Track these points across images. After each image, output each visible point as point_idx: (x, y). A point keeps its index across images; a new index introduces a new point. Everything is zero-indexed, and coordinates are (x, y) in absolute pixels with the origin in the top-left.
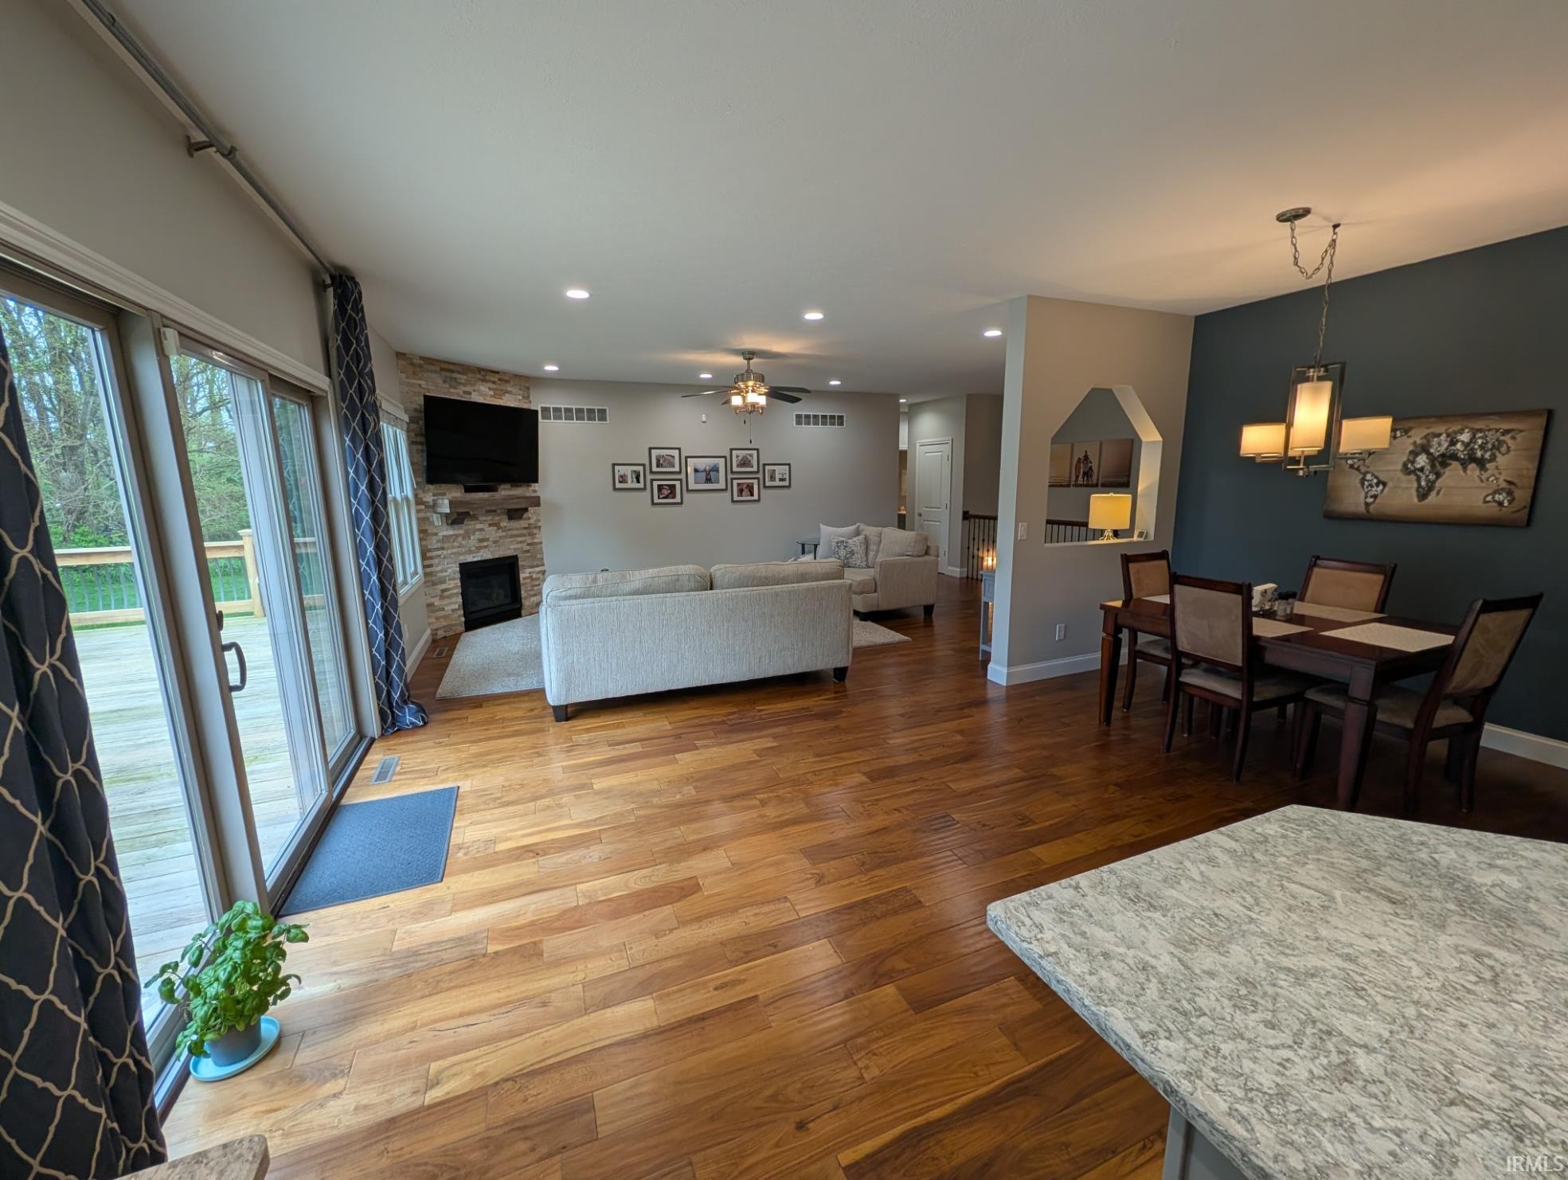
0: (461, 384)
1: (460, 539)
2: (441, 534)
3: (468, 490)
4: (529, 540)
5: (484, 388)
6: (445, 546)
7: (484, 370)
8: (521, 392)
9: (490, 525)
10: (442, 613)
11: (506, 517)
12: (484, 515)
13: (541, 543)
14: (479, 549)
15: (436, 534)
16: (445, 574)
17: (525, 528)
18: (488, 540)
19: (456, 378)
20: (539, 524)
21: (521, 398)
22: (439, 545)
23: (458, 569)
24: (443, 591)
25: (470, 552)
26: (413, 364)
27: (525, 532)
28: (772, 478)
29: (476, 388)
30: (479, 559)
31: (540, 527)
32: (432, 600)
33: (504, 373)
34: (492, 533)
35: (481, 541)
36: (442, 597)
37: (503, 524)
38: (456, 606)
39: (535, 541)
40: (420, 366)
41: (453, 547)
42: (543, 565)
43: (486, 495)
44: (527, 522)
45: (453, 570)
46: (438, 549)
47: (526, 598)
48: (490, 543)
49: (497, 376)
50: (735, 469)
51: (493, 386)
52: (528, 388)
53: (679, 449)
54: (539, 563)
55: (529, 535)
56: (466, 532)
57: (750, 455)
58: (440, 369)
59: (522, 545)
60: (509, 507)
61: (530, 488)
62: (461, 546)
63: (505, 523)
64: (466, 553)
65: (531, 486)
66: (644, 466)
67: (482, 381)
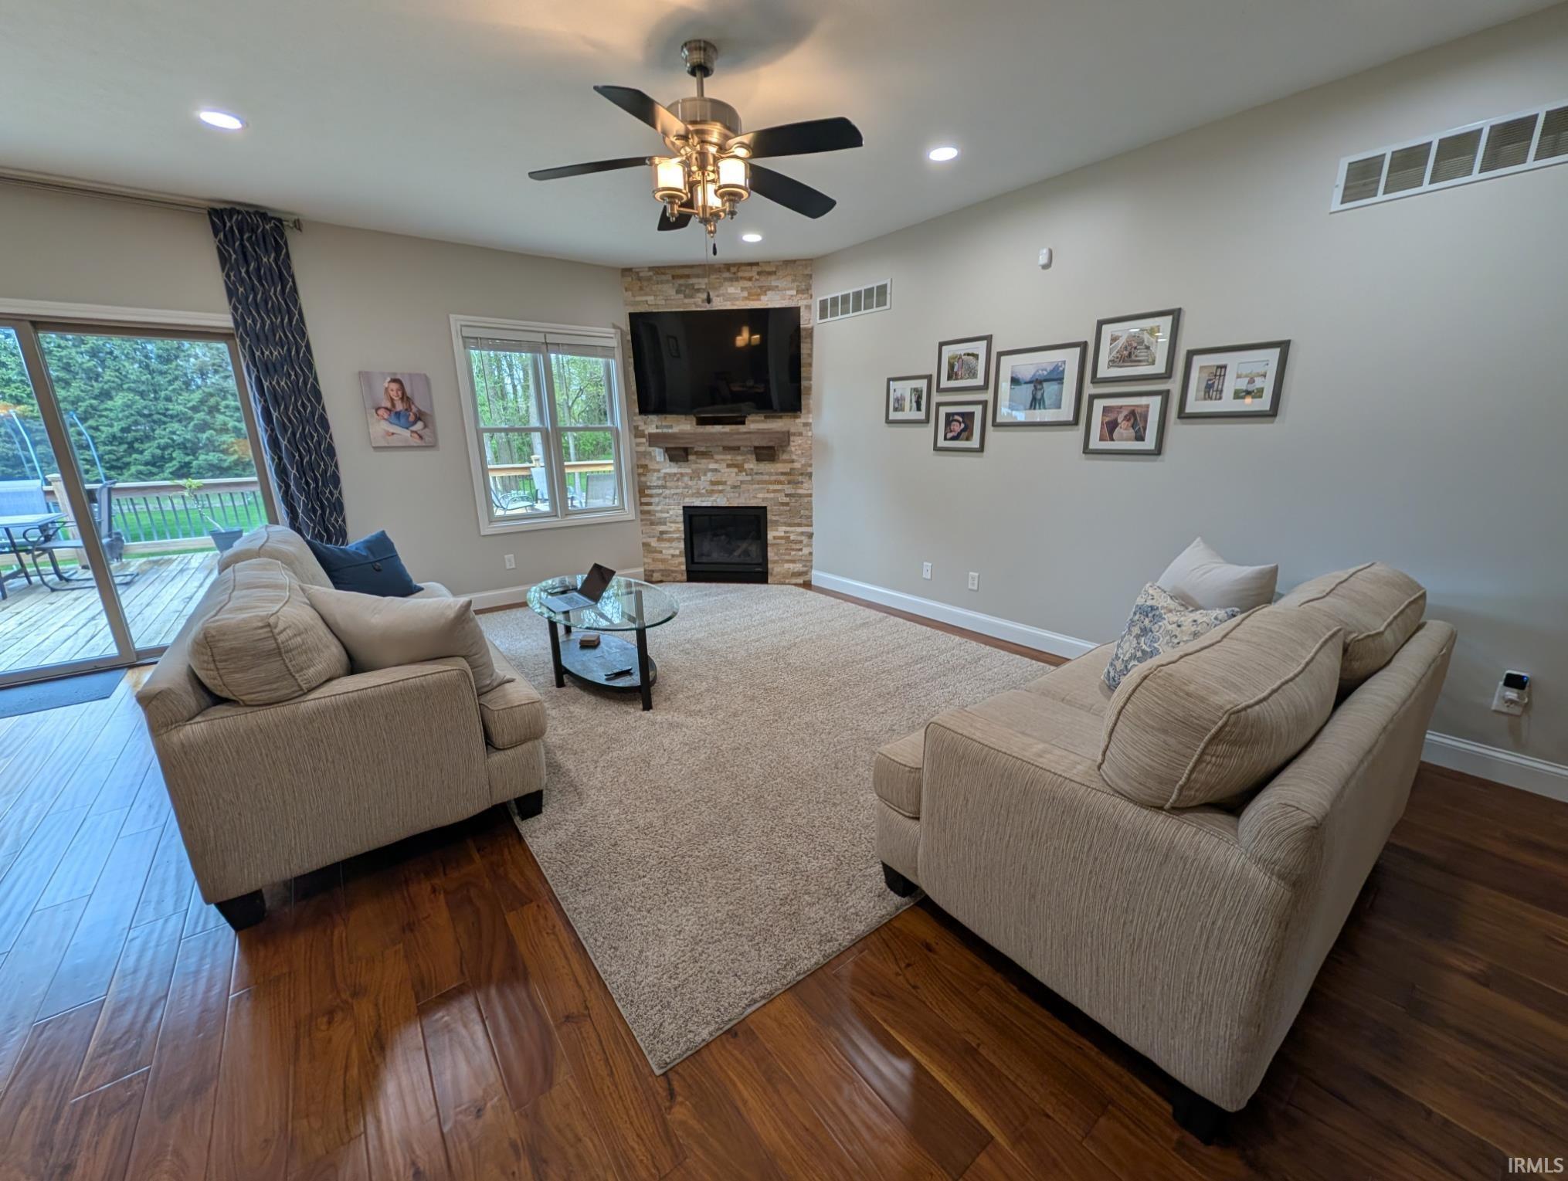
0: (699, 290)
1: (686, 479)
2: (664, 471)
3: (702, 422)
4: (789, 489)
5: (733, 289)
6: (668, 484)
7: (734, 265)
8: (794, 285)
9: (729, 466)
10: (659, 556)
11: (751, 456)
12: (718, 453)
13: (810, 495)
14: (711, 493)
15: (659, 471)
16: (665, 515)
17: (783, 474)
18: (725, 483)
19: (693, 285)
20: (809, 470)
21: (794, 292)
22: (660, 483)
23: (681, 512)
24: (662, 533)
25: (698, 494)
26: (640, 279)
27: (782, 478)
28: (1211, 389)
29: (722, 290)
30: (709, 504)
31: (810, 475)
32: (649, 540)
33: (767, 263)
34: (731, 476)
35: (713, 483)
36: (660, 539)
37: (746, 466)
38: (677, 552)
39: (800, 491)
40: (649, 279)
41: (677, 487)
42: (811, 526)
43: (727, 428)
44: (790, 466)
45: (677, 512)
46: (658, 487)
47: (775, 562)
48: (728, 488)
49: (755, 269)
50: (1104, 371)
51: (748, 284)
52: (810, 276)
53: (989, 339)
54: (804, 521)
55: (789, 483)
56: (694, 471)
57: (1152, 331)
58: (673, 277)
59: (777, 495)
60: (757, 444)
61: (798, 421)
62: (687, 487)
63: (751, 465)
64: (693, 495)
65: (799, 417)
66: (929, 378)
67: (731, 280)
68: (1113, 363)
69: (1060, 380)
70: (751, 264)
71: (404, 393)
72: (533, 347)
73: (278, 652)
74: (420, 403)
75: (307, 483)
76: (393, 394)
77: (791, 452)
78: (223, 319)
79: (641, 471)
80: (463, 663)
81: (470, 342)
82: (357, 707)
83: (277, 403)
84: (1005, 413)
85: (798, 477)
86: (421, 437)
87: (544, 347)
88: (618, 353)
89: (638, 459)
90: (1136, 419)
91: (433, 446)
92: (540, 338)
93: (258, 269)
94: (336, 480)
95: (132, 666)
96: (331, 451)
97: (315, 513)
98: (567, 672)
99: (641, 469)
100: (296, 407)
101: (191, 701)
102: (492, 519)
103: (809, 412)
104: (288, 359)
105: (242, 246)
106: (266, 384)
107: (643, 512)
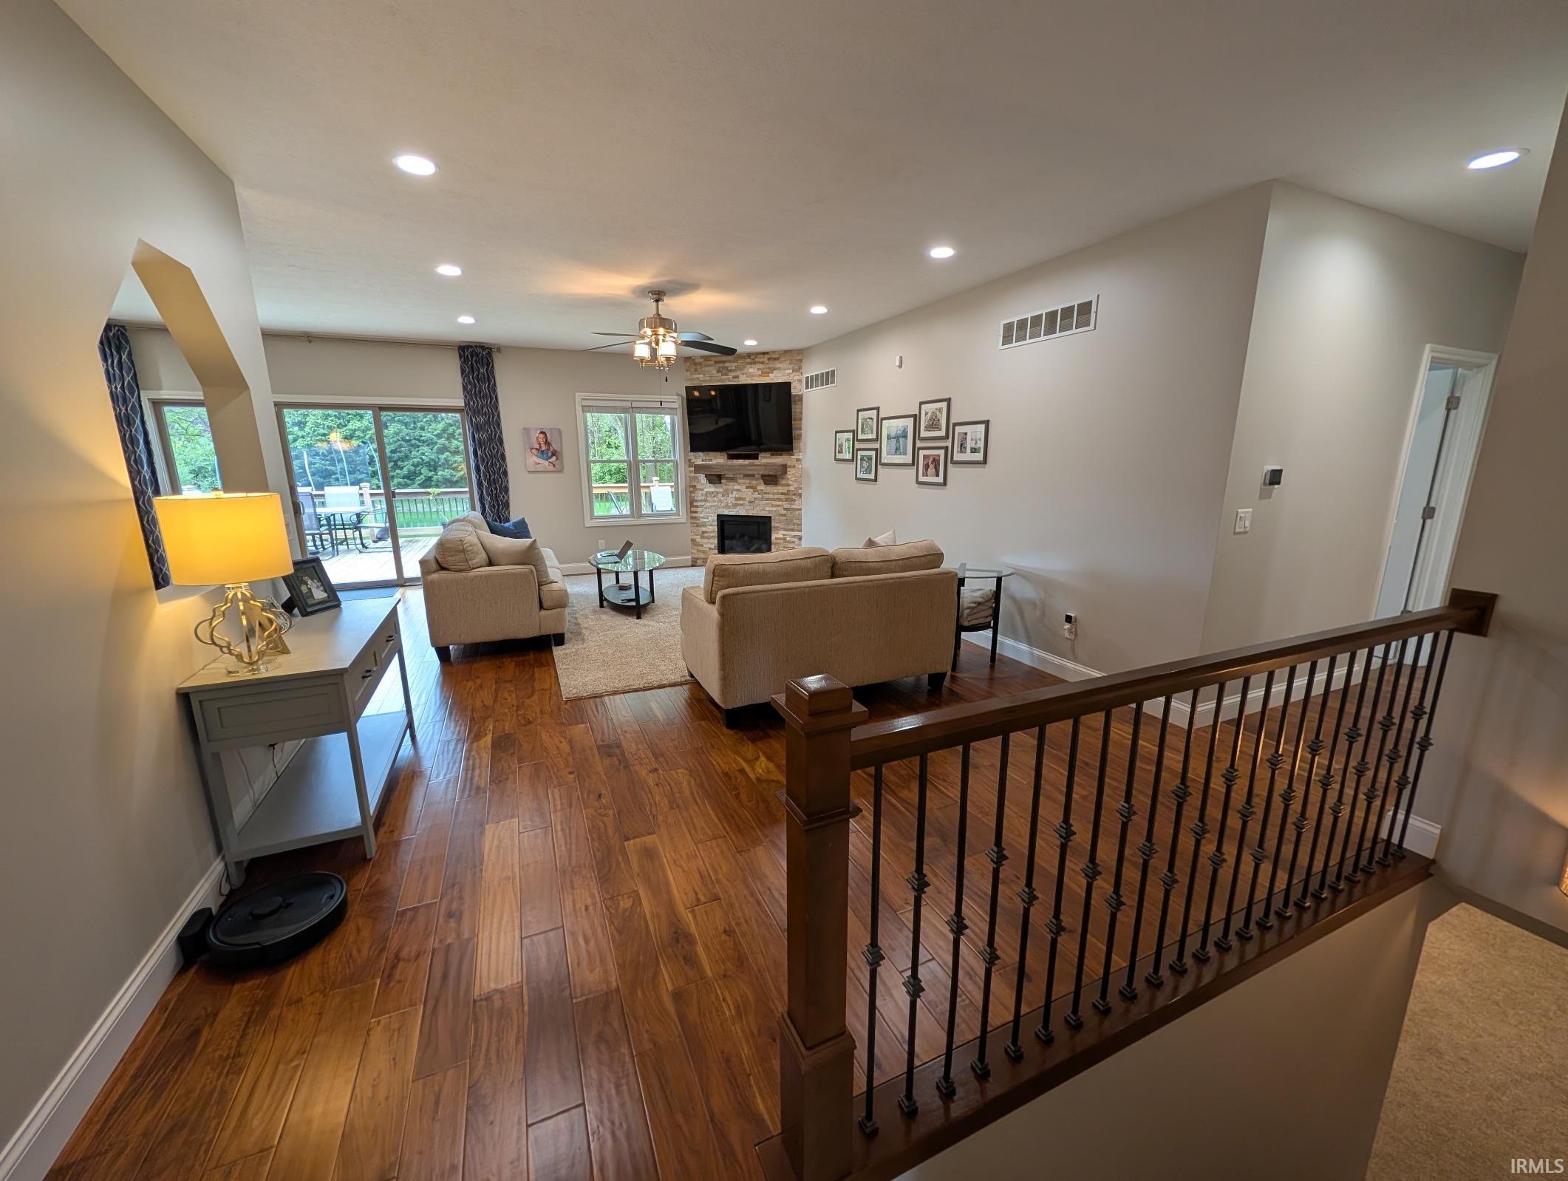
0: (731, 371)
1: (720, 495)
2: (706, 490)
3: (731, 457)
4: (786, 505)
5: (752, 370)
6: (709, 499)
7: (752, 354)
8: (790, 366)
9: (747, 488)
10: (700, 548)
11: (761, 481)
12: (741, 479)
13: (800, 510)
14: (735, 505)
15: (703, 490)
16: (706, 520)
17: (782, 494)
18: (744, 499)
19: (727, 367)
20: (800, 491)
21: (791, 371)
22: (703, 498)
23: (716, 518)
24: (704, 532)
25: (727, 506)
26: (695, 364)
27: (782, 497)
29: (745, 371)
30: (734, 514)
31: (800, 495)
32: (695, 537)
33: (774, 352)
34: (749, 495)
35: (737, 499)
36: (702, 537)
37: (759, 488)
38: (713, 546)
39: (794, 506)
40: (700, 364)
41: (714, 501)
42: (801, 531)
43: (747, 462)
44: (786, 488)
45: (713, 519)
46: (702, 501)
48: (746, 503)
49: (767, 356)
50: (924, 434)
51: (762, 366)
52: (801, 361)
53: (878, 409)
54: (796, 528)
55: (786, 500)
56: (725, 490)
57: (940, 410)
58: (716, 362)
59: (778, 508)
60: (761, 473)
61: (793, 457)
62: (720, 501)
63: (762, 487)
64: (724, 507)
65: (793, 455)
66: (853, 431)
67: (751, 364)
68: (927, 428)
69: (905, 437)
70: (764, 353)
71: (546, 440)
72: (624, 410)
73: (463, 551)
74: (555, 446)
75: (492, 491)
76: (541, 440)
77: (788, 479)
78: (460, 402)
79: (692, 489)
80: (533, 567)
81: (587, 409)
82: (488, 577)
83: (481, 447)
84: (886, 458)
85: (795, 495)
86: (554, 465)
87: (631, 410)
88: (679, 412)
89: (691, 481)
90: (936, 461)
91: (560, 471)
92: (628, 404)
93: (478, 376)
94: (507, 490)
95: (403, 586)
96: (505, 473)
97: (494, 508)
98: (606, 599)
99: (692, 488)
100: (489, 449)
101: (435, 566)
102: (592, 517)
103: (800, 452)
104: (488, 422)
105: (472, 364)
106: (476, 436)
107: (692, 518)
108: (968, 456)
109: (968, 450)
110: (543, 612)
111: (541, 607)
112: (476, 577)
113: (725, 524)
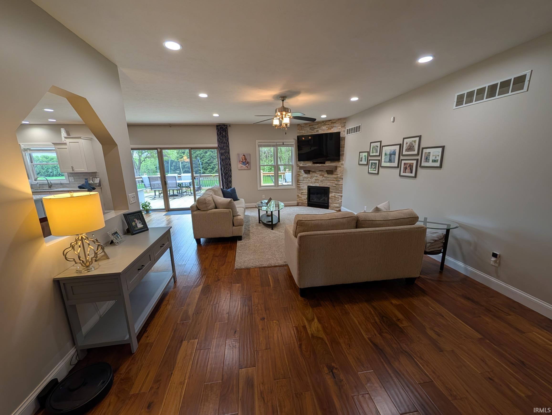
0: (315, 128)
1: (309, 178)
2: (303, 176)
3: (314, 163)
4: (336, 183)
5: (324, 127)
6: (305, 180)
8: (341, 125)
9: (320, 175)
10: (300, 199)
11: (326, 173)
12: (318, 172)
13: (342, 185)
14: (315, 182)
15: (302, 176)
16: (303, 188)
17: (335, 178)
18: (318, 180)
19: (314, 127)
20: (342, 177)
21: (340, 127)
22: (302, 179)
23: (307, 187)
24: (302, 192)
25: (312, 183)
26: (301, 127)
27: (335, 179)
28: (427, 160)
29: (321, 128)
30: (314, 186)
31: (342, 179)
32: (299, 194)
33: (334, 120)
34: (321, 178)
35: (316, 180)
36: (301, 194)
37: (325, 175)
38: (305, 198)
39: (339, 183)
40: (303, 126)
41: (307, 180)
42: (342, 193)
43: (320, 165)
45: (306, 187)
46: (302, 180)
47: (331, 203)
48: (319, 181)
49: (330, 122)
50: (404, 153)
51: (328, 126)
52: (345, 122)
53: (381, 142)
54: (340, 192)
55: (336, 181)
56: (311, 176)
57: (415, 141)
58: (309, 126)
59: (333, 184)
60: (326, 170)
61: (340, 163)
62: (309, 180)
63: (326, 175)
64: (310, 183)
65: (340, 162)
66: (368, 152)
67: (324, 125)
68: (407, 150)
69: (395, 154)
70: (329, 121)
71: (245, 158)
72: (273, 146)
74: (248, 160)
75: (226, 177)
76: (243, 158)
77: (337, 172)
78: (216, 145)
79: (298, 176)
80: (231, 210)
81: (260, 146)
83: (222, 161)
84: (383, 164)
85: (339, 179)
86: (247, 167)
87: (276, 146)
88: (294, 146)
89: (298, 173)
90: (411, 166)
91: (250, 169)
92: (275, 144)
93: (222, 135)
94: (231, 176)
96: (231, 170)
97: (226, 183)
98: (261, 220)
99: (298, 175)
100: (225, 162)
101: (195, 209)
102: (261, 186)
103: (343, 160)
104: (225, 152)
105: (220, 131)
106: (221, 157)
107: (298, 187)
108: (430, 164)
109: (431, 161)
110: (234, 227)
111: (233, 225)
112: (210, 213)
113: (311, 190)
